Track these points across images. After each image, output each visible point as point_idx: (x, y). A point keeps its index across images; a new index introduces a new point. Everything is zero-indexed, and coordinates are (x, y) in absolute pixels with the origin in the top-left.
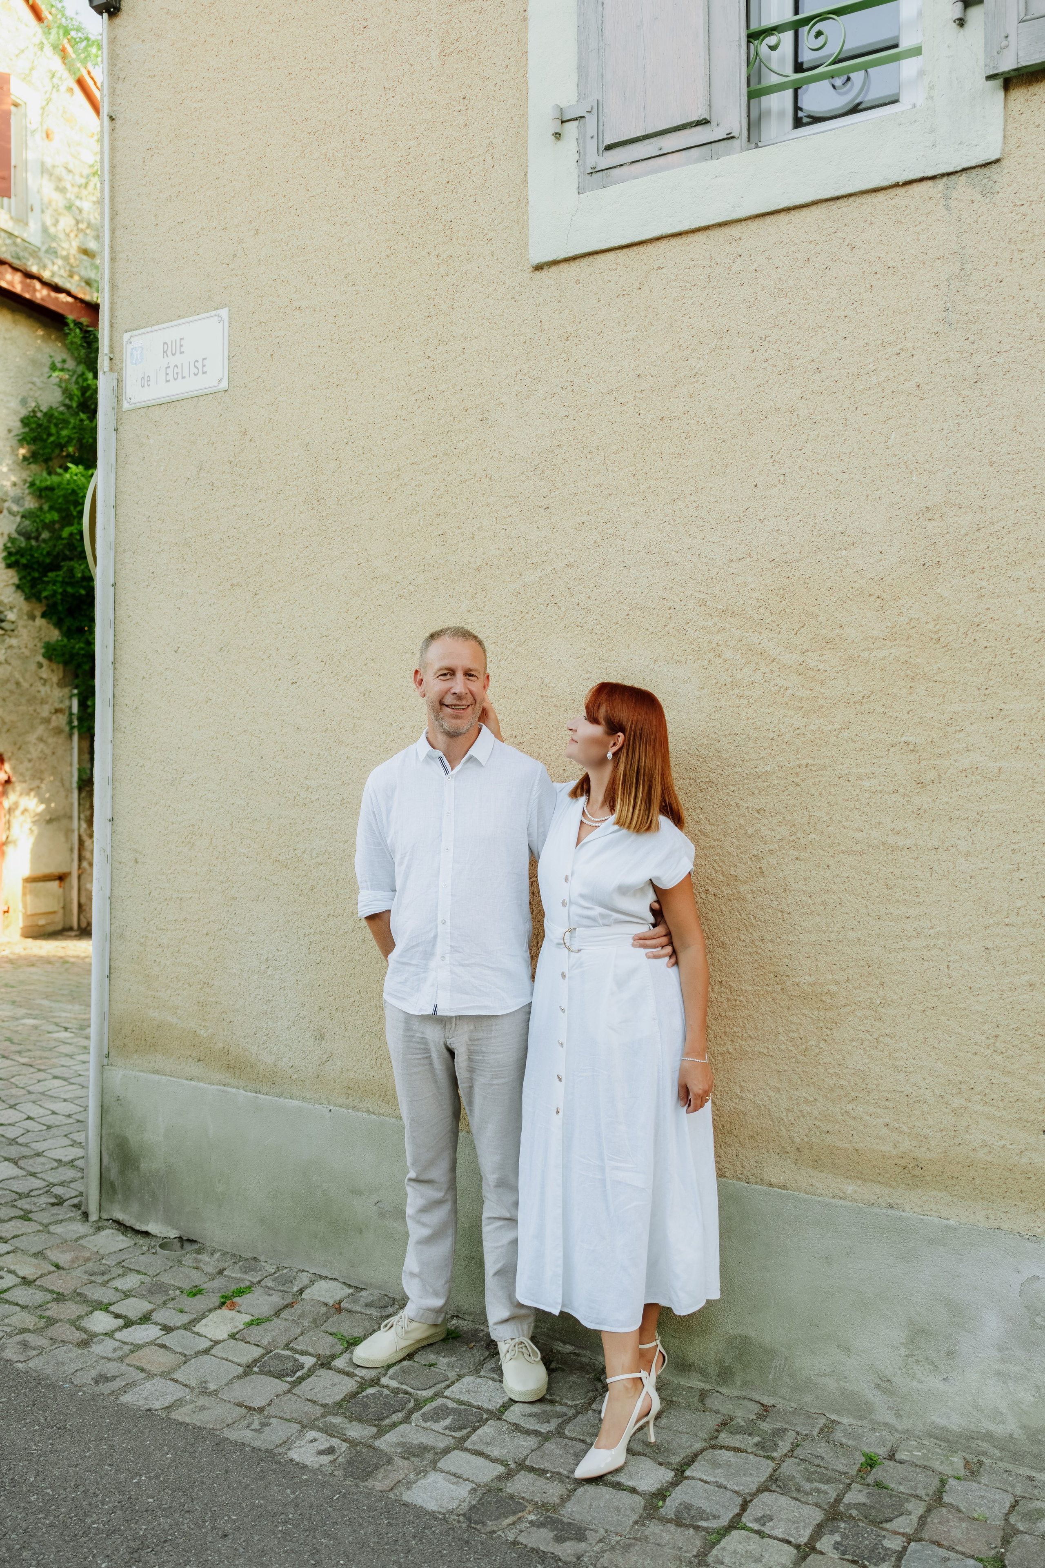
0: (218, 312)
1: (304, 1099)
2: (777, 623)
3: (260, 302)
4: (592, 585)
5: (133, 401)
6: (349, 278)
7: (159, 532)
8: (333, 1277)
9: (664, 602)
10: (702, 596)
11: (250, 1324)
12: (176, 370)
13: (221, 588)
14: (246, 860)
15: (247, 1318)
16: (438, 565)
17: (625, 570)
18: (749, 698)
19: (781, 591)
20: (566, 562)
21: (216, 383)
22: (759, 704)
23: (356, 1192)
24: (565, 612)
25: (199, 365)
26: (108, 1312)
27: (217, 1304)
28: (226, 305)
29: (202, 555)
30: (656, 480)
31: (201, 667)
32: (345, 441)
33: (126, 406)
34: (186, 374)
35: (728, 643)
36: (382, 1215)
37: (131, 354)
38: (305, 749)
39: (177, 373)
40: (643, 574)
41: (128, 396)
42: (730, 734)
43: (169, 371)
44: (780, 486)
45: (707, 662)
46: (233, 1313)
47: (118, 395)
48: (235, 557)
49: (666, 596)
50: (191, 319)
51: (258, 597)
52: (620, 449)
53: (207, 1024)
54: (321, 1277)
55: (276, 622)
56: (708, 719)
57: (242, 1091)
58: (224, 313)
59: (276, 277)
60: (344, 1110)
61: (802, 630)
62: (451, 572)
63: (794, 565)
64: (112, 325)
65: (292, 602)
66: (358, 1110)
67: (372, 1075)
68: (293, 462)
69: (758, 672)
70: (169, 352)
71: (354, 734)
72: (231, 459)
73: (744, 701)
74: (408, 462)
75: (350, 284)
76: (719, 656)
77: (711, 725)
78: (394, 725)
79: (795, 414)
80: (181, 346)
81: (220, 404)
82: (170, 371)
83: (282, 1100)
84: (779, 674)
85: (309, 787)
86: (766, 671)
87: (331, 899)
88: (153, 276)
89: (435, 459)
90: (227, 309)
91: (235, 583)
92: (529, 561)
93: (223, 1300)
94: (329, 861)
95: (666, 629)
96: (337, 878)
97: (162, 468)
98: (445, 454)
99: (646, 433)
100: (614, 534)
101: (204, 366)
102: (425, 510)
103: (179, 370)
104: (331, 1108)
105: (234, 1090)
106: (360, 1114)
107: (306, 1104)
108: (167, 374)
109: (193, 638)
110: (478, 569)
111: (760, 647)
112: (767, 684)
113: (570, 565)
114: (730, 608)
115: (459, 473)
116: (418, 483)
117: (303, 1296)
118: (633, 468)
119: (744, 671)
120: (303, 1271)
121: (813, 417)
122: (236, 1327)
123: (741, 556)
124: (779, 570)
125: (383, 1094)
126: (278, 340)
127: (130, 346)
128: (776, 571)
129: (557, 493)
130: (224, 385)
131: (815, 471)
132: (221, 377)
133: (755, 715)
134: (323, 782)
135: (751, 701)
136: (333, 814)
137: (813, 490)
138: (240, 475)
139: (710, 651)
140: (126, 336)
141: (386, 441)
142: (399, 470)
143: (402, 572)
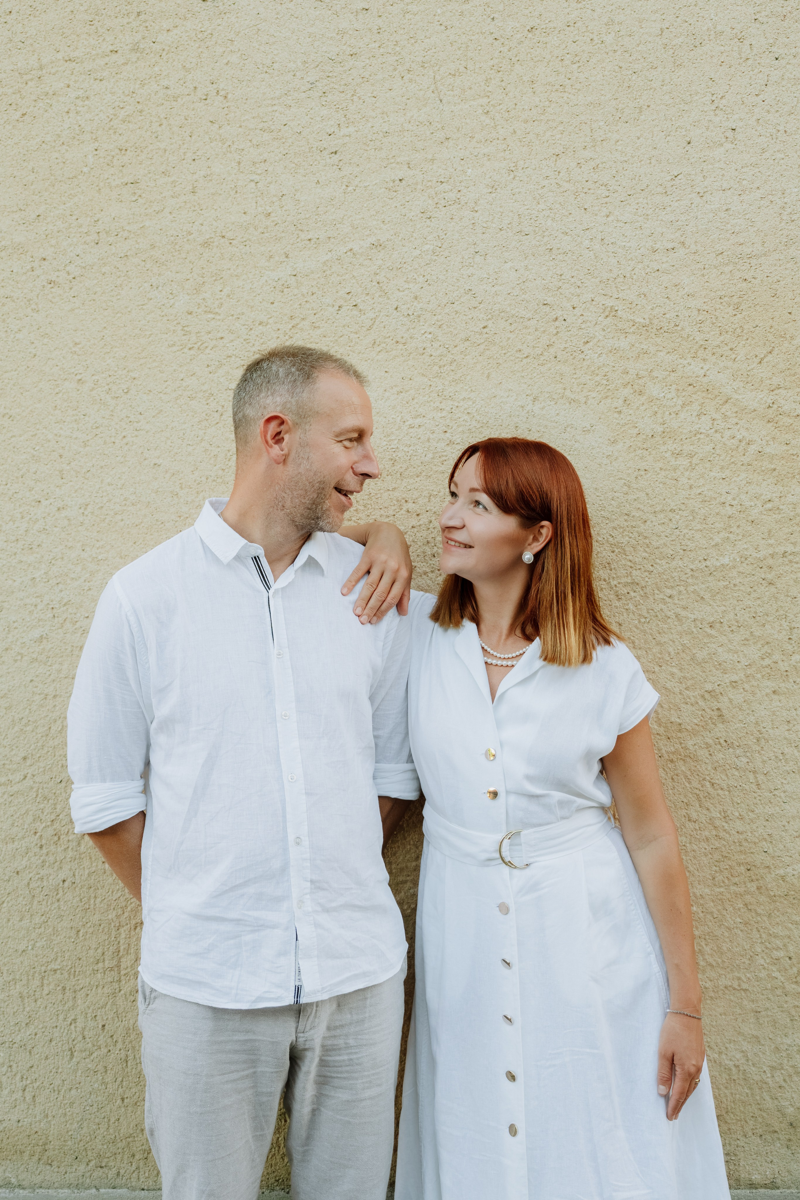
2: (731, 345)
4: (421, 279)
9: (547, 309)
10: (610, 303)
16: (126, 234)
17: (478, 259)
18: (691, 456)
19: (735, 300)
20: (372, 240)
22: (708, 465)
24: (374, 320)
30: (526, 122)
35: (655, 374)
40: (509, 264)
42: (662, 511)
44: (728, 146)
45: (621, 401)
49: (549, 300)
52: (462, 69)
56: (625, 489)
61: (770, 357)
62: (153, 246)
63: (754, 262)
67: (15, 1118)
69: (703, 418)
73: (684, 462)
74: (60, 56)
76: (641, 393)
77: (631, 497)
78: (44, 503)
79: (747, 42)
84: (736, 420)
86: (717, 416)
89: (114, 57)
92: (303, 236)
95: (552, 350)
98: (135, 49)
99: (505, 49)
100: (457, 201)
102: (96, 139)
110: (206, 244)
111: (705, 380)
112: (718, 435)
113: (377, 246)
114: (655, 321)
115: (166, 83)
116: (80, 93)
118: (485, 100)
119: (682, 415)
121: (774, 49)
123: (670, 246)
124: (730, 268)
125: (39, 1149)
128: (727, 269)
129: (351, 129)
131: (781, 128)
133: (702, 481)
135: (695, 461)
137: (780, 156)
139: (625, 386)
141: (14, 16)
142: (41, 68)
143: (53, 242)
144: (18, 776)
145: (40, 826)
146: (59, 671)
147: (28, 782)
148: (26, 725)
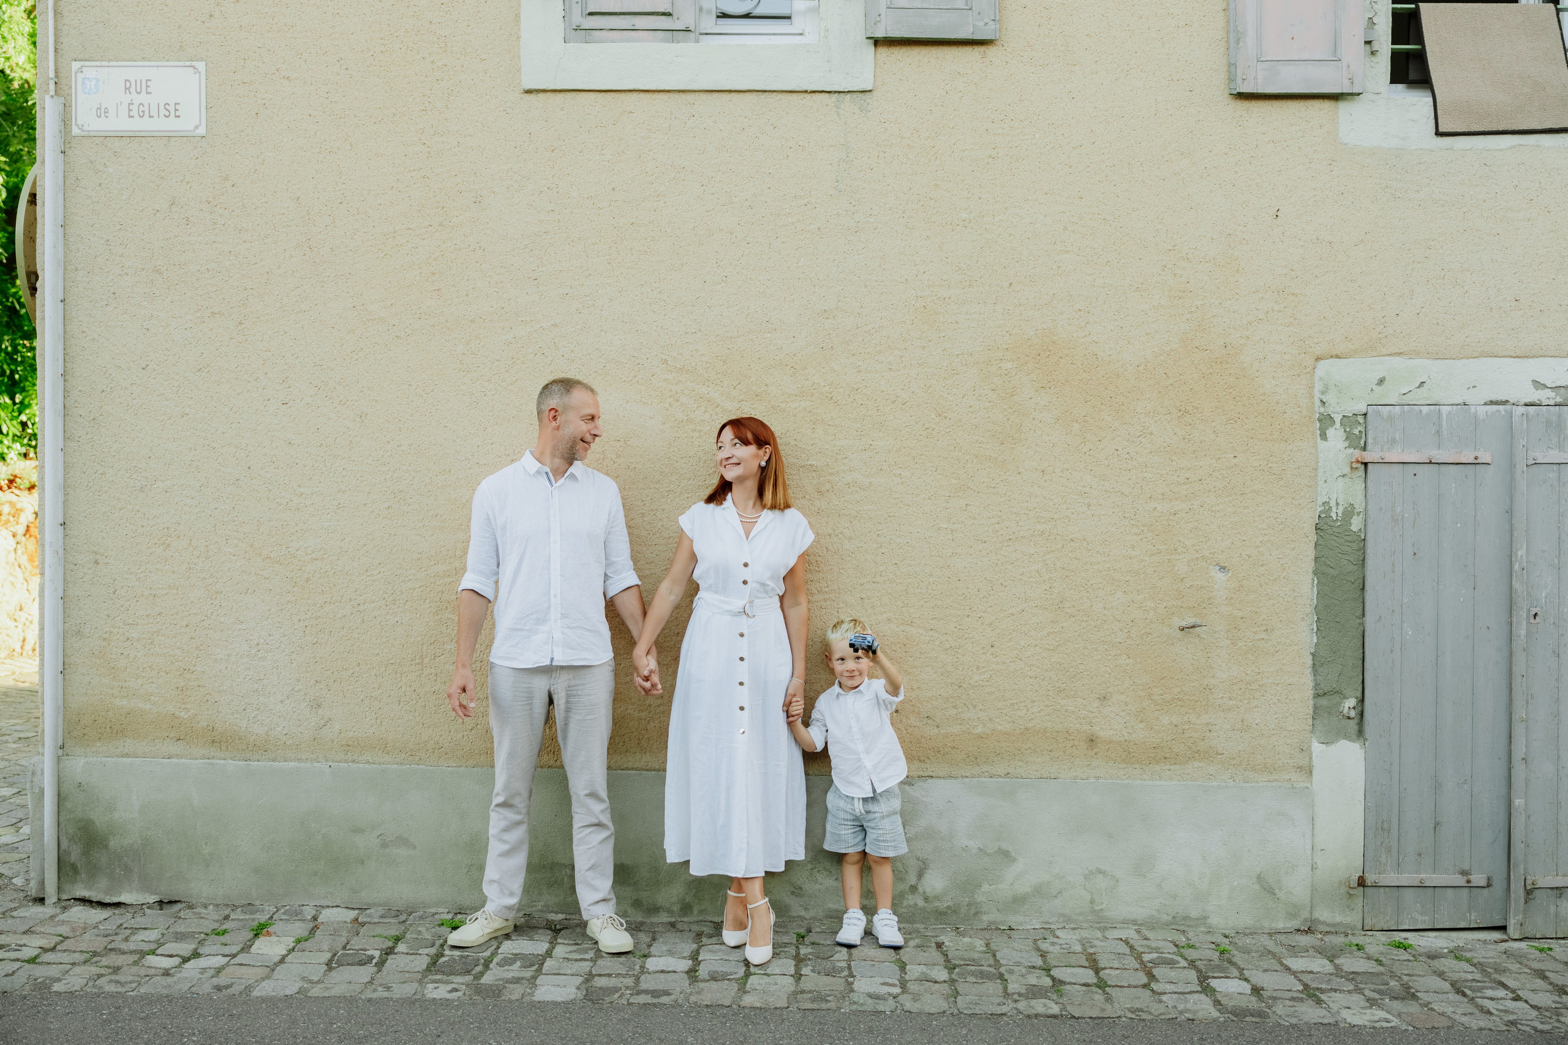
0: (193, 63)
1: (299, 760)
2: (721, 380)
3: (242, 64)
4: (575, 342)
5: (86, 128)
6: (341, 62)
7: (122, 256)
8: (335, 904)
9: (635, 359)
10: (664, 357)
11: (298, 941)
12: (141, 108)
13: (199, 314)
14: (232, 558)
15: (293, 939)
16: (434, 315)
17: (602, 333)
18: (700, 431)
19: (724, 358)
20: (552, 322)
21: (192, 129)
22: (708, 436)
23: (358, 830)
24: (552, 361)
25: (171, 108)
26: (157, 955)
27: (252, 935)
28: (202, 60)
29: (175, 283)
30: (628, 268)
31: (176, 385)
32: (339, 200)
33: (75, 131)
34: (154, 112)
35: (684, 392)
36: (384, 845)
37: (83, 83)
38: (297, 461)
39: (143, 111)
40: (617, 337)
41: (79, 123)
42: (685, 457)
43: (131, 107)
44: (723, 284)
45: (668, 404)
46: (274, 938)
47: (66, 121)
48: (215, 288)
49: (636, 355)
50: (159, 63)
51: (243, 326)
52: (598, 241)
53: (188, 706)
54: (323, 907)
55: (264, 349)
56: (668, 446)
57: (231, 761)
58: (201, 66)
59: (261, 45)
60: (343, 764)
61: (739, 386)
62: (447, 321)
63: (733, 340)
64: (56, 50)
65: (282, 333)
66: (357, 763)
67: (372, 732)
68: (282, 212)
69: (706, 414)
70: (133, 89)
71: (350, 450)
72: (210, 199)
73: (696, 434)
74: (404, 227)
75: (343, 67)
76: (677, 401)
77: (671, 450)
79: (734, 235)
80: (147, 86)
81: (195, 147)
82: (134, 108)
83: (277, 763)
84: (721, 415)
85: (302, 494)
86: (713, 413)
87: (327, 589)
88: (108, 14)
89: (430, 228)
90: (204, 63)
91: (216, 311)
92: (519, 319)
93: (255, 932)
94: (326, 556)
95: (636, 379)
96: (333, 571)
97: (124, 197)
98: (441, 225)
99: (619, 233)
100: (593, 305)
101: (176, 110)
102: (421, 268)
103: (146, 109)
104: (331, 764)
105: (222, 761)
106: (361, 765)
107: (303, 764)
108: (130, 110)
109: (166, 358)
110: (472, 321)
111: (708, 396)
112: (713, 422)
113: (555, 325)
114: (686, 367)
115: (455, 242)
116: (414, 245)
117: (319, 920)
118: (609, 257)
119: (696, 412)
120: (303, 905)
121: (747, 239)
122: (288, 945)
123: (694, 331)
124: (722, 342)
125: (383, 746)
126: (264, 101)
127: (80, 76)
128: (720, 343)
129: (544, 268)
130: (202, 131)
131: (749, 277)
132: (198, 123)
133: (704, 444)
134: (318, 489)
135: (702, 434)
136: (329, 517)
137: (747, 290)
138: (221, 216)
139: (670, 397)
140: (76, 65)
141: (382, 206)
142: (395, 232)
143: (399, 317)
144: (376, 572)
145: (386, 596)
146: (397, 523)
147: (381, 575)
148: (380, 548)
